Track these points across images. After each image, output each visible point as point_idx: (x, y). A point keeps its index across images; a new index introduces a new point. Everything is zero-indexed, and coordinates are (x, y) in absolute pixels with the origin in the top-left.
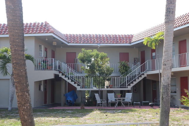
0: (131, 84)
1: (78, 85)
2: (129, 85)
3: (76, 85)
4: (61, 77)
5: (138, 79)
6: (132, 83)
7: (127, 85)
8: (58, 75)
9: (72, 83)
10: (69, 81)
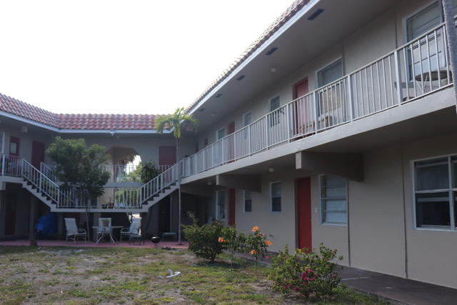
0: (149, 202)
1: (53, 202)
2: (146, 203)
3: (49, 203)
4: (25, 189)
5: (164, 192)
6: (151, 199)
7: (141, 202)
8: (21, 185)
9: (44, 199)
10: (39, 195)
